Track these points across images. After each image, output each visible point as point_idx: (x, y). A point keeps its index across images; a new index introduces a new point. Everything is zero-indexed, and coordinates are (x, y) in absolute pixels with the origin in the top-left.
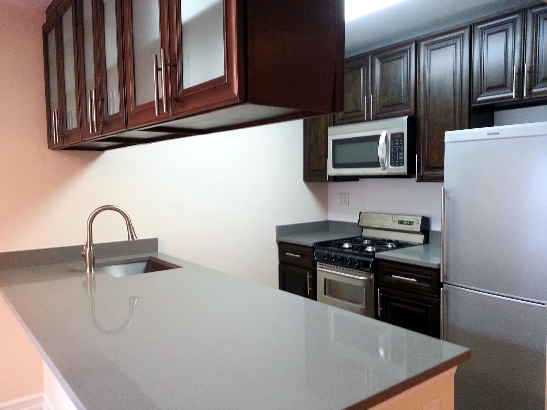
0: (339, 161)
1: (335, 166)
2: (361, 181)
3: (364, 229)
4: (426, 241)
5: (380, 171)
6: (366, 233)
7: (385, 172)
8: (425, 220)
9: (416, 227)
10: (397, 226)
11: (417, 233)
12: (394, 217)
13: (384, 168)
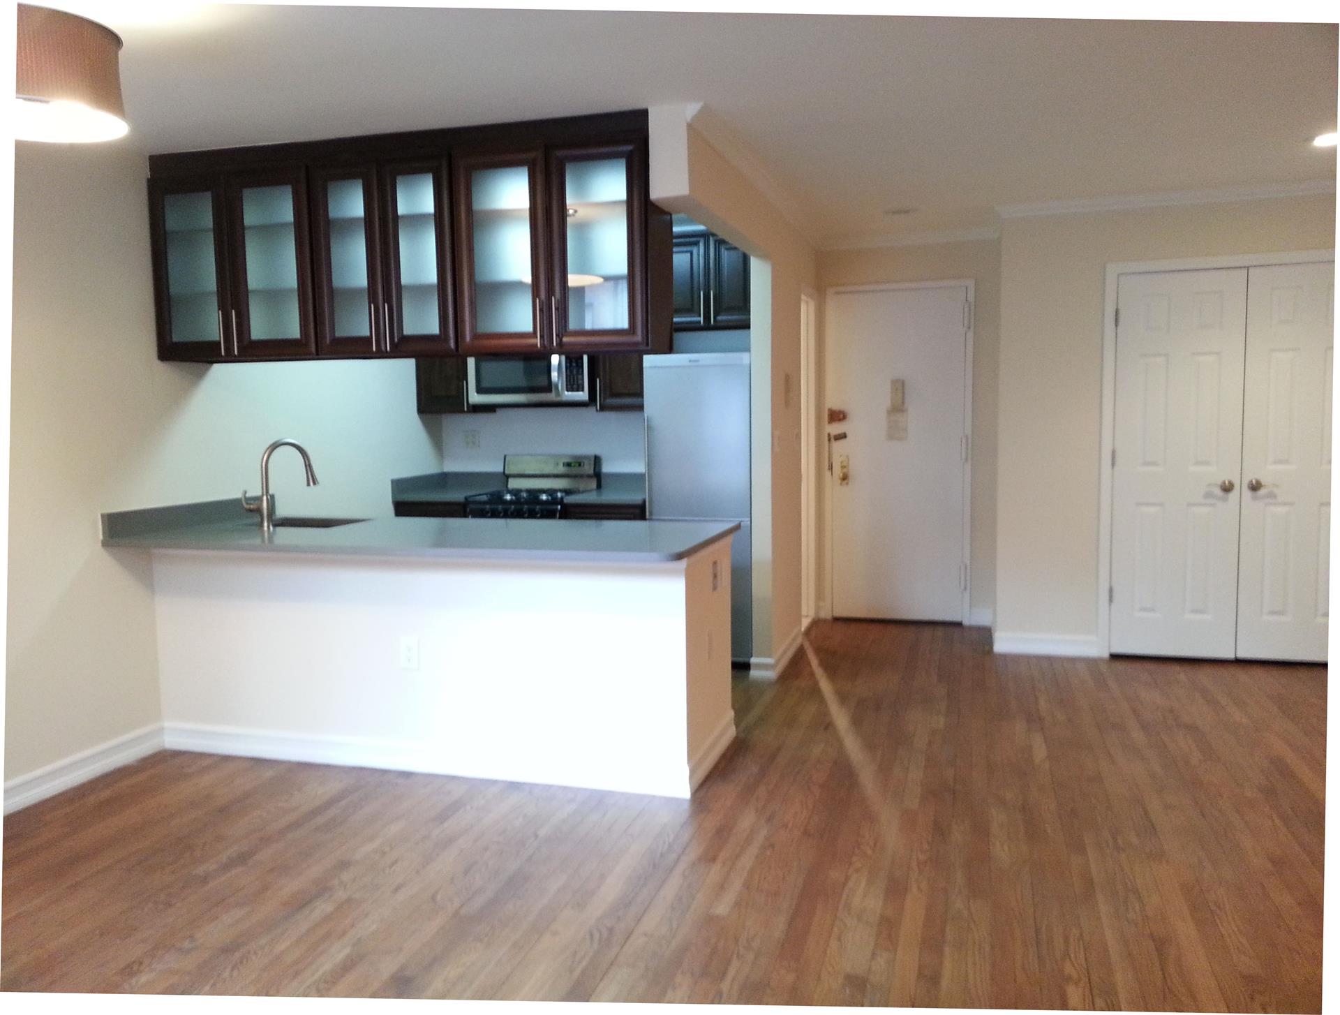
0: (485, 384)
2: (500, 412)
3: (510, 480)
4: (599, 486)
5: (551, 397)
6: (514, 484)
7: (558, 399)
8: (597, 460)
9: (588, 468)
10: (561, 469)
11: (589, 476)
12: (556, 457)
13: (558, 394)
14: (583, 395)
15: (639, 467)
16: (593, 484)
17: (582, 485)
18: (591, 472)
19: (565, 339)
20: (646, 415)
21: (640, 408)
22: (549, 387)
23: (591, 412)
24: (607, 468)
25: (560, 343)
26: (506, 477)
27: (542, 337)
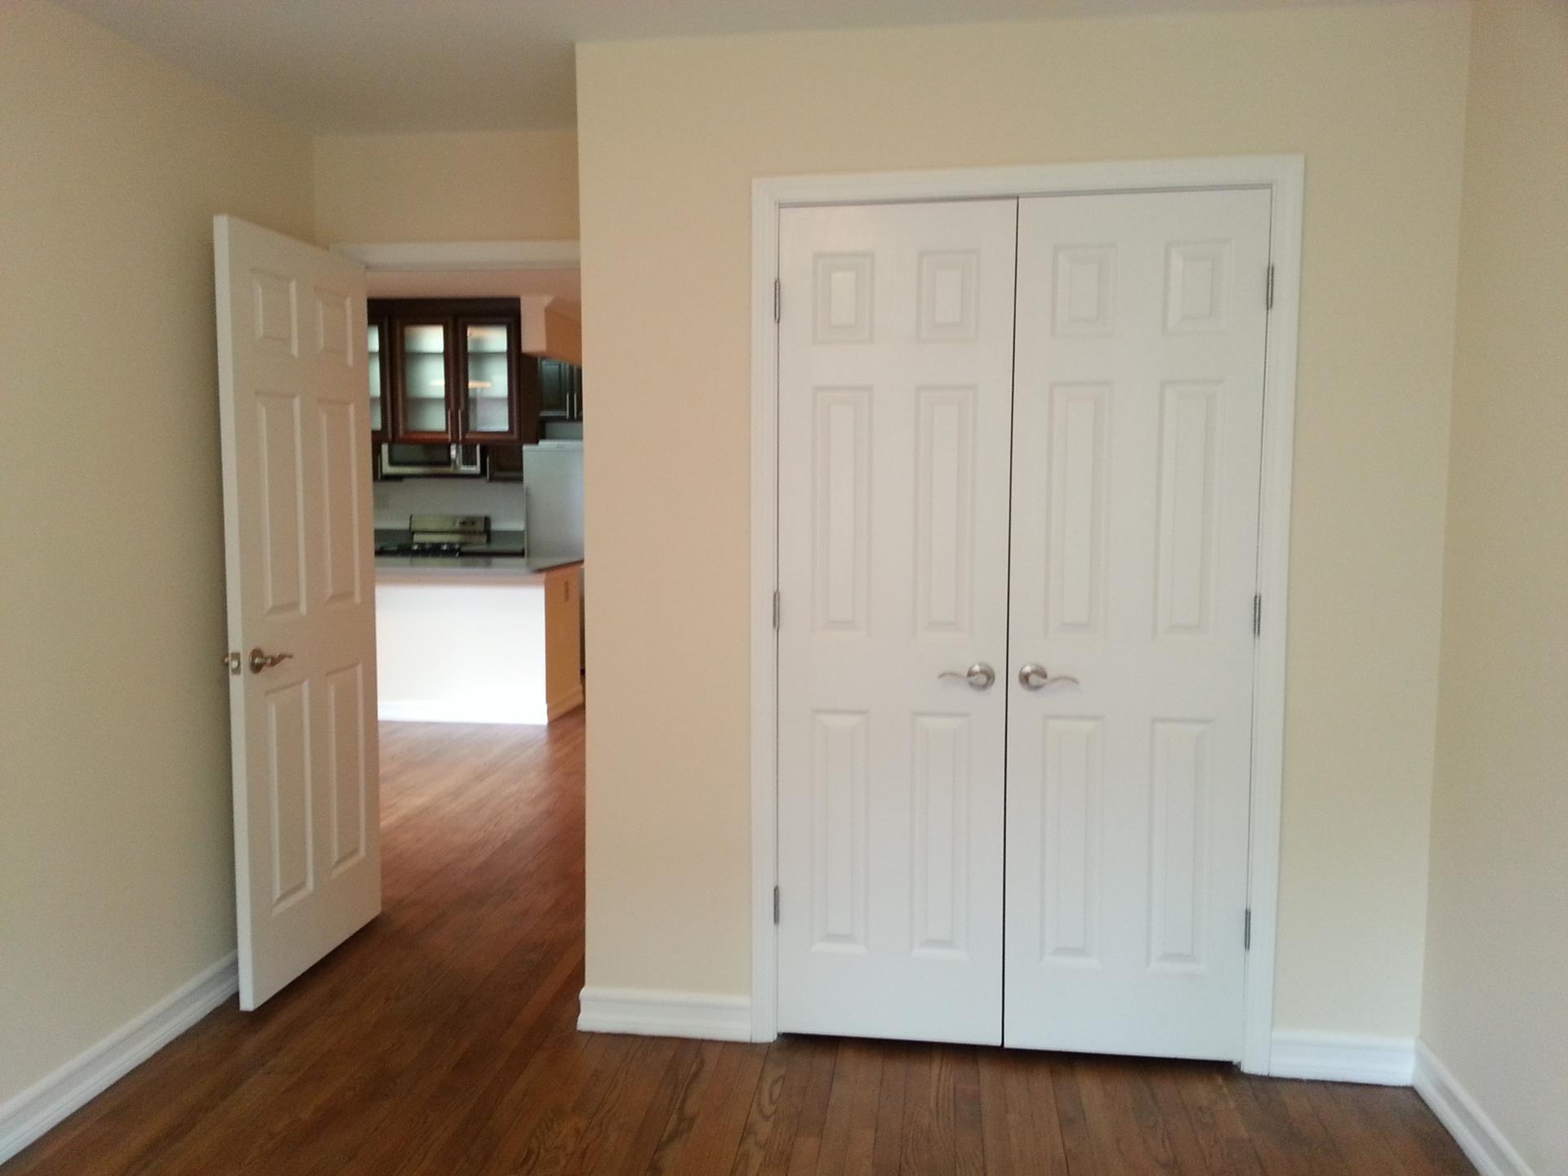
0: (396, 458)
1: (392, 463)
2: (406, 481)
3: (415, 536)
4: (489, 541)
5: (451, 470)
6: (418, 538)
7: (456, 472)
8: (487, 520)
9: (480, 526)
10: (457, 526)
11: (480, 533)
12: (454, 518)
13: (455, 467)
14: (476, 469)
15: (519, 526)
16: (484, 539)
17: (476, 539)
18: (482, 529)
19: (467, 437)
20: (525, 486)
21: (520, 479)
22: (448, 462)
23: (482, 482)
24: (496, 526)
25: (464, 439)
26: (411, 533)
27: (452, 434)
